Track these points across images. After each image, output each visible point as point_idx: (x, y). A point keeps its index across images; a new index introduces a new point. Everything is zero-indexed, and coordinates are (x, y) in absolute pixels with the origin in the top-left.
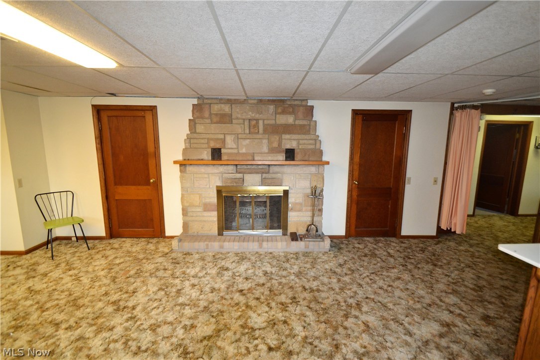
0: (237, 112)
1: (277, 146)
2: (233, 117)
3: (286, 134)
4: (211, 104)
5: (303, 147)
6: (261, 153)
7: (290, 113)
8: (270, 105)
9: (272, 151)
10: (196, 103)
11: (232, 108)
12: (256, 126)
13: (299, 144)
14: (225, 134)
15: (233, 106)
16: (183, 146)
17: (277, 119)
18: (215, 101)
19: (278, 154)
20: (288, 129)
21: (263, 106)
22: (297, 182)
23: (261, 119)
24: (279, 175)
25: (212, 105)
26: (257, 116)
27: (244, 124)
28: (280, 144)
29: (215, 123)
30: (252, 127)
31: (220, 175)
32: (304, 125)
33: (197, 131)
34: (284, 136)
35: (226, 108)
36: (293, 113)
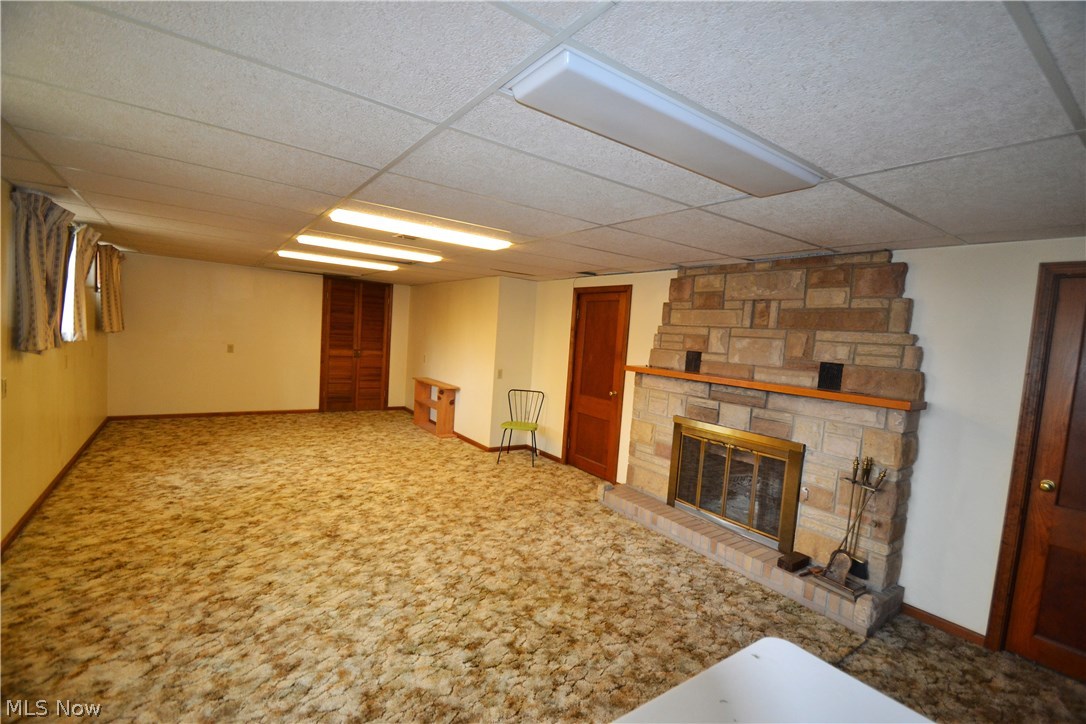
0: (734, 288)
1: (800, 355)
2: (726, 298)
3: (824, 330)
4: (695, 276)
5: (865, 362)
6: (768, 367)
7: (838, 284)
8: (795, 269)
9: (790, 364)
10: (676, 277)
11: (725, 281)
12: (765, 313)
13: (854, 354)
14: (709, 327)
15: (728, 276)
16: (651, 346)
17: (808, 297)
18: (699, 271)
19: (802, 373)
20: (830, 319)
21: (781, 273)
22: (826, 440)
23: (774, 300)
24: (787, 417)
25: (697, 278)
26: (767, 294)
27: (743, 309)
28: (808, 352)
29: (697, 309)
30: (757, 316)
31: (684, 397)
32: (872, 312)
33: (672, 322)
34: (822, 335)
35: (716, 282)
36: (847, 282)
